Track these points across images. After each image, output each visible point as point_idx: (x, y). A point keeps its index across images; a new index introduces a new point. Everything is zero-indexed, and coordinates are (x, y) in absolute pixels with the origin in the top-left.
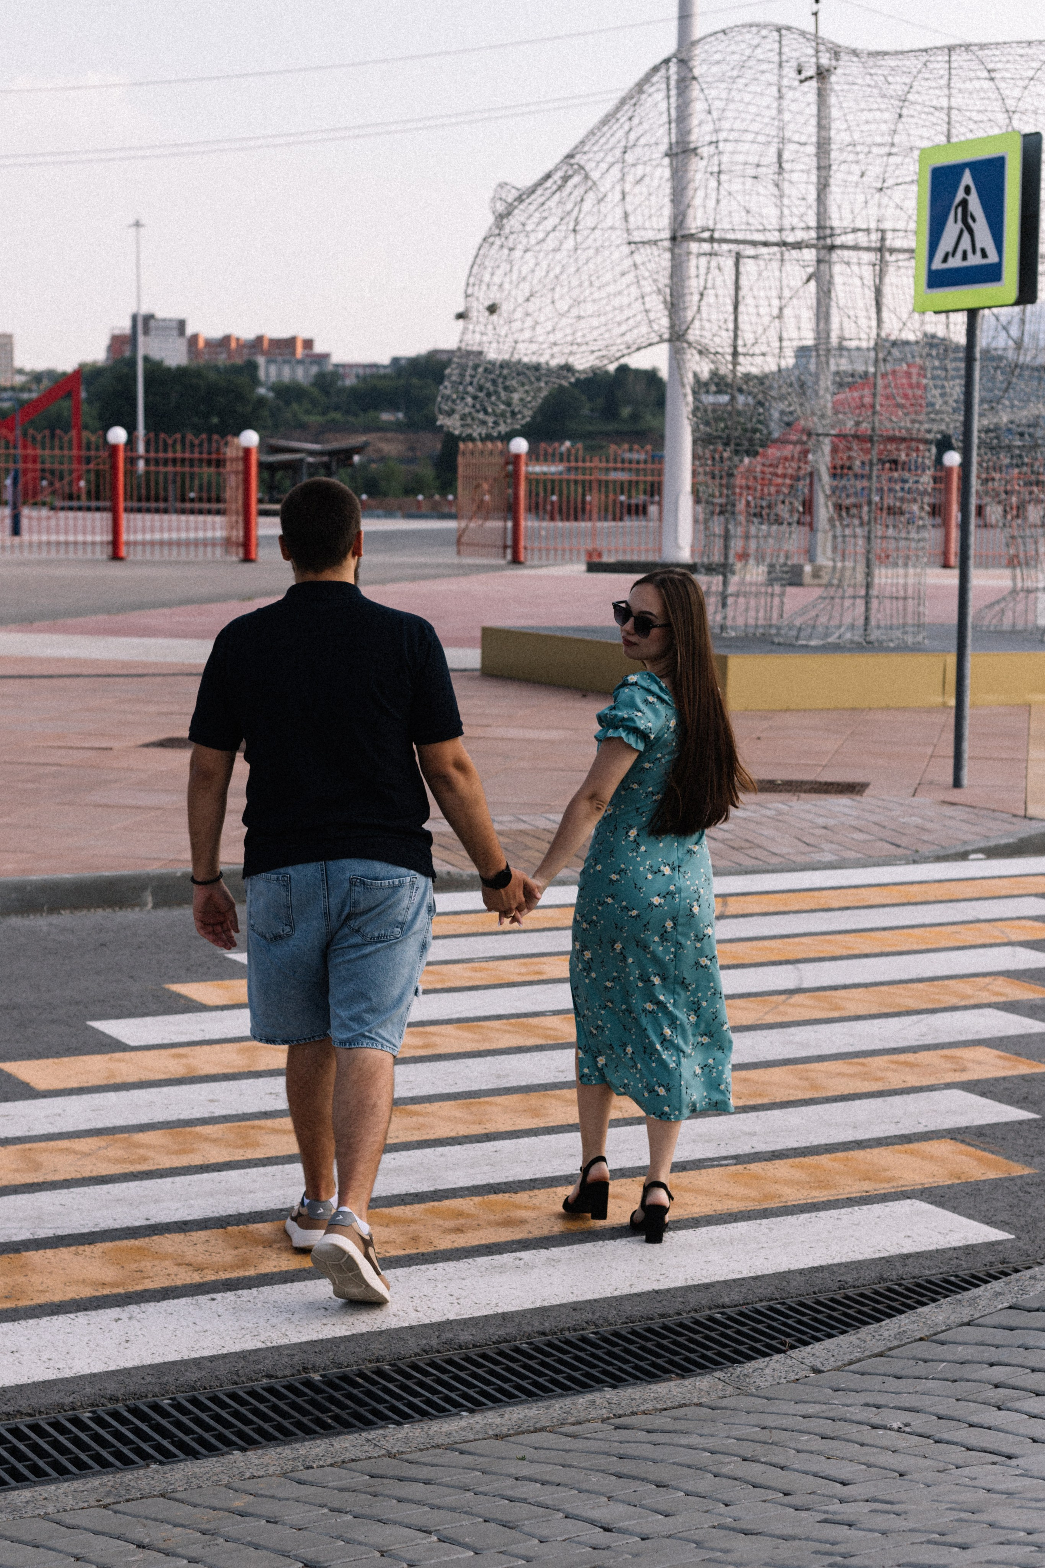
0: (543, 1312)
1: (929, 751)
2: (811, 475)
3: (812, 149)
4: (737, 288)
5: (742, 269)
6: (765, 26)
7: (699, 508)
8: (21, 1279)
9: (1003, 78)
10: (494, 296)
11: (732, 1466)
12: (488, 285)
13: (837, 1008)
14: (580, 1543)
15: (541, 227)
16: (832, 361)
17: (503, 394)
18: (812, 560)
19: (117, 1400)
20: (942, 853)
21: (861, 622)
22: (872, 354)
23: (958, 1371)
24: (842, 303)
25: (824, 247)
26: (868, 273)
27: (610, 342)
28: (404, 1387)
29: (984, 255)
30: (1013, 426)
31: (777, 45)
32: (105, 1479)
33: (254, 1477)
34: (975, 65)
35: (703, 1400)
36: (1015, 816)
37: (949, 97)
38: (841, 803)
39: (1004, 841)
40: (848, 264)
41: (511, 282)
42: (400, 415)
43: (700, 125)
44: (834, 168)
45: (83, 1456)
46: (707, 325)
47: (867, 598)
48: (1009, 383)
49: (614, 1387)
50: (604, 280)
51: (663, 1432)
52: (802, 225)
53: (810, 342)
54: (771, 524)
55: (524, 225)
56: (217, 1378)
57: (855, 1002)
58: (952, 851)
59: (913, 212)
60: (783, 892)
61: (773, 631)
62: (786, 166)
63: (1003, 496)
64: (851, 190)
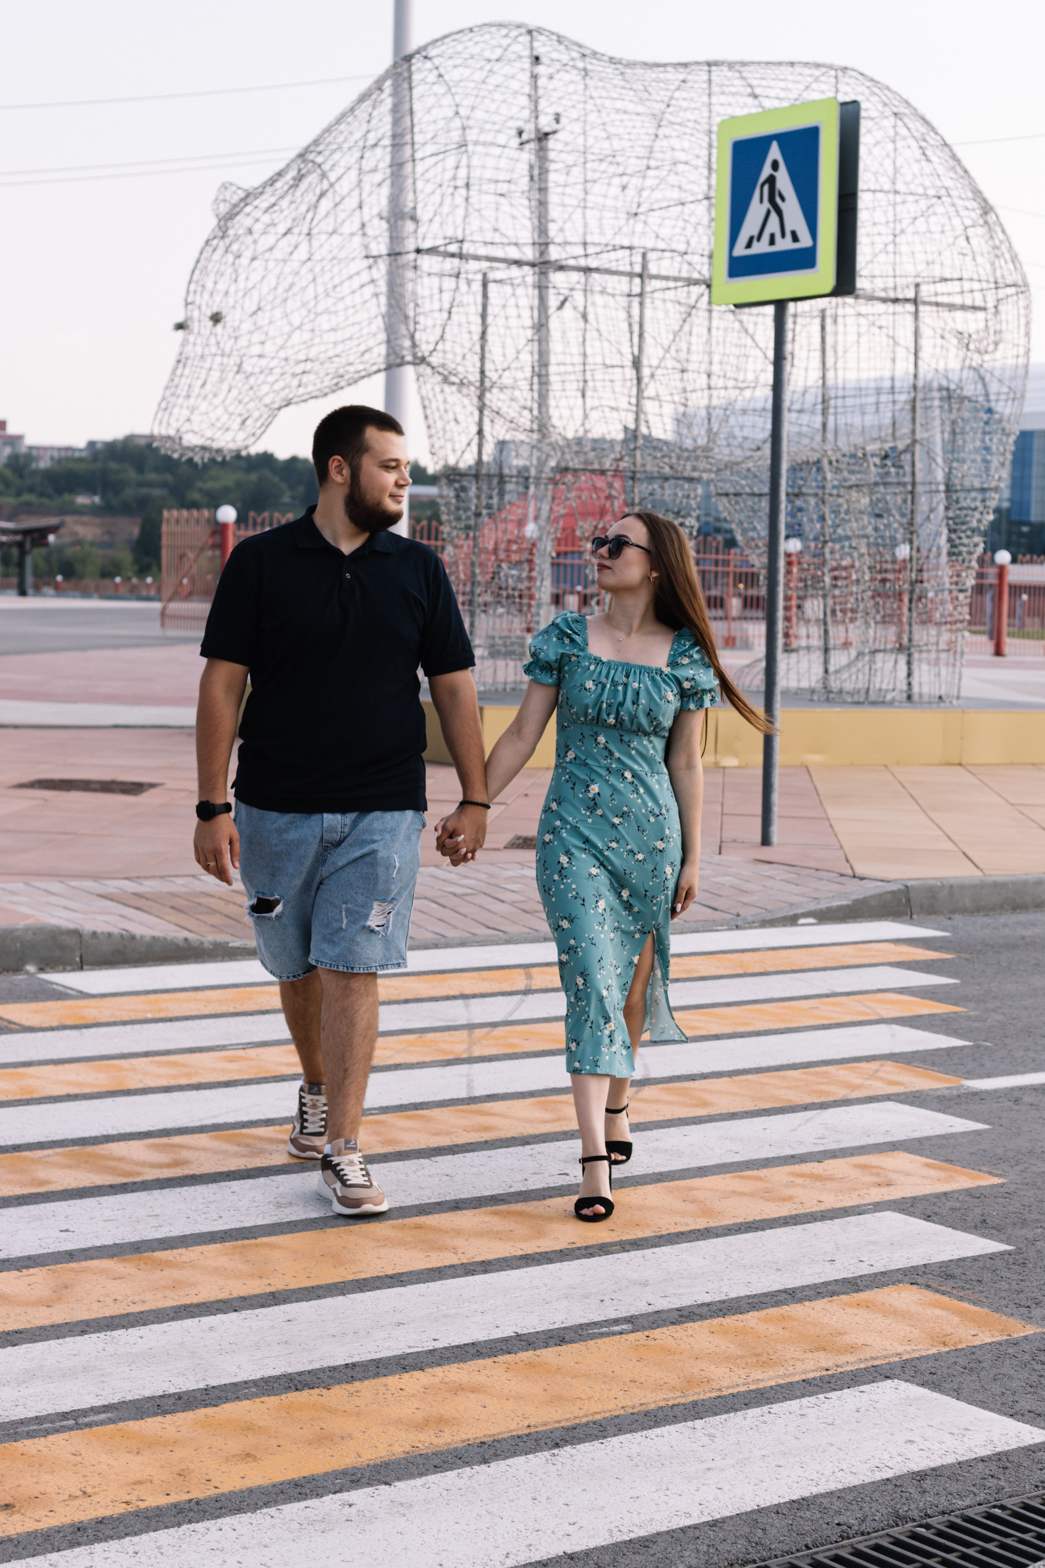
1: (718, 809)
6: (515, 27)
10: (218, 304)
12: (212, 294)
15: (271, 232)
20: (769, 917)
29: (795, 238)
31: (527, 48)
34: (737, 82)
36: (842, 875)
39: (835, 903)
41: (238, 290)
42: (97, 499)
46: (454, 347)
55: (250, 230)
57: (722, 1096)
58: (779, 915)
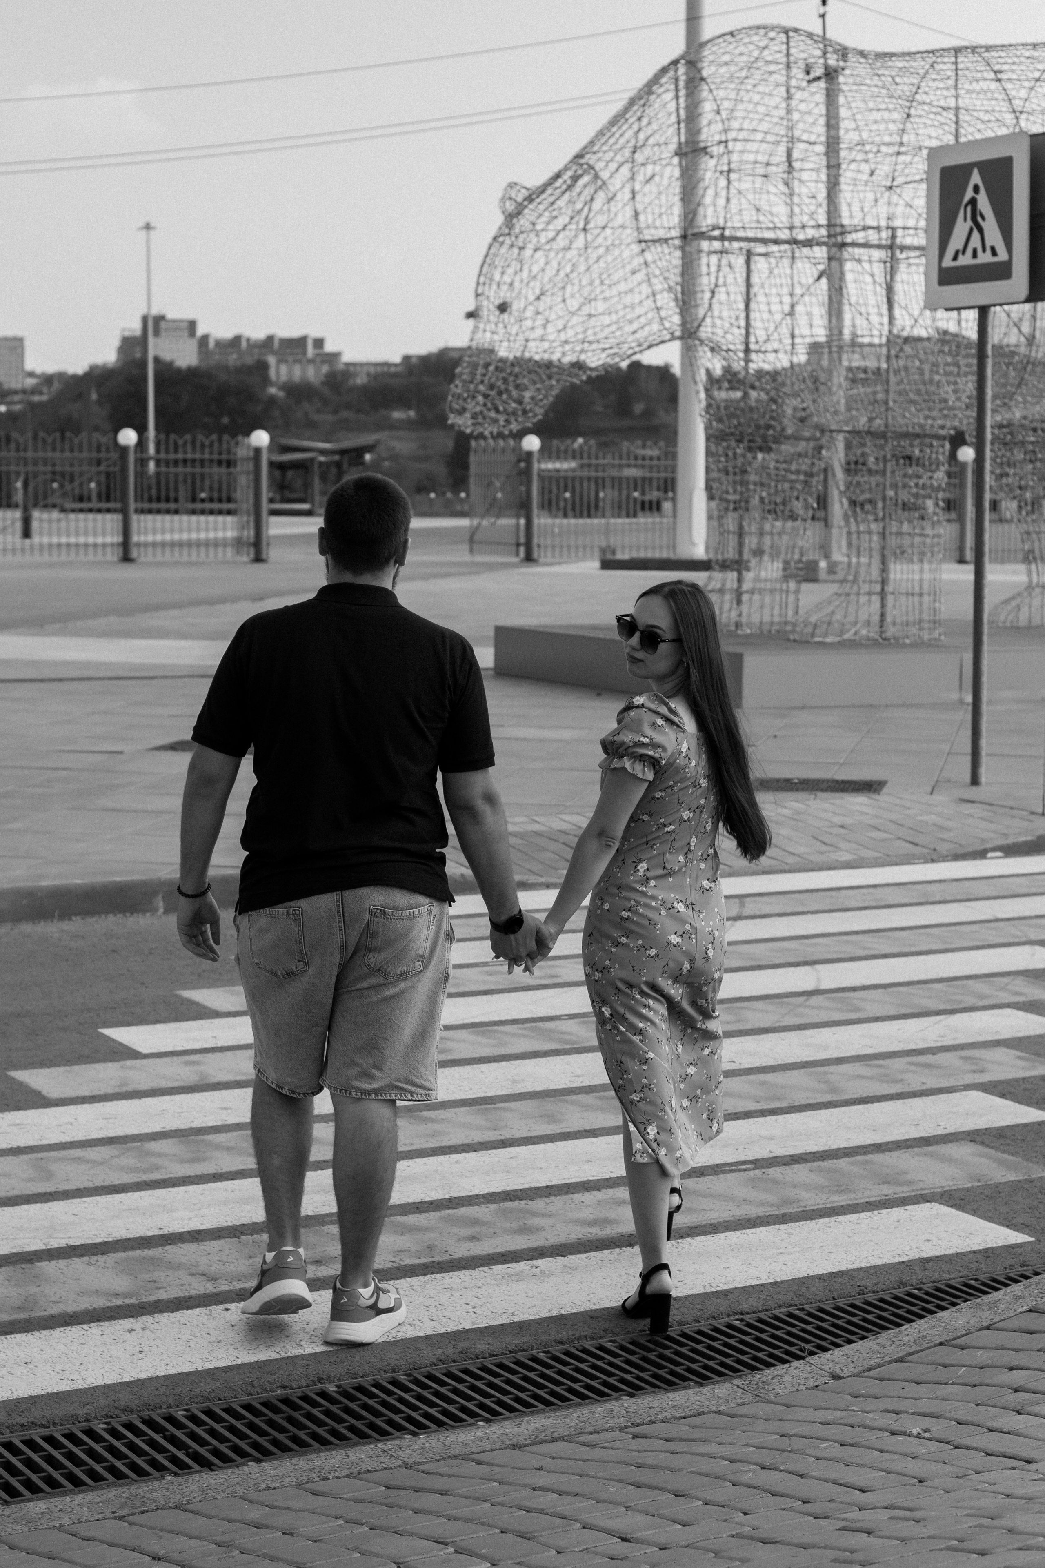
0: (560, 1320)
1: (947, 748)
2: (825, 470)
3: (820, 149)
4: (749, 285)
5: (753, 267)
6: (772, 28)
7: (714, 504)
8: (33, 1289)
9: (1010, 80)
10: (504, 294)
11: (750, 1475)
12: (499, 285)
13: (857, 1010)
14: (597, 1554)
15: (551, 227)
16: (845, 357)
17: (515, 393)
18: (827, 556)
19: (131, 1411)
20: (962, 851)
21: (876, 618)
22: (884, 350)
23: (976, 1376)
24: (853, 301)
25: (835, 245)
26: (878, 269)
27: (622, 339)
28: (419, 1398)
29: (994, 253)
30: (1027, 422)
31: (784, 47)
32: (120, 1490)
33: (268, 1488)
34: (981, 67)
35: (722, 1408)
36: (1033, 813)
37: (957, 97)
38: (858, 802)
39: (1022, 838)
40: (859, 261)
41: (522, 281)
42: (412, 413)
43: (709, 124)
44: (843, 166)
45: (98, 1468)
46: (718, 322)
47: (883, 594)
48: (1022, 379)
49: (632, 1395)
50: (615, 277)
51: (682, 1440)
52: (812, 223)
53: (823, 339)
54: (785, 520)
55: (534, 224)
56: (232, 1389)
57: (873, 1004)
58: (970, 849)
59: (923, 210)
60: (800, 892)
61: (789, 628)
62: (796, 165)
63: (1018, 492)
64: (860, 188)
